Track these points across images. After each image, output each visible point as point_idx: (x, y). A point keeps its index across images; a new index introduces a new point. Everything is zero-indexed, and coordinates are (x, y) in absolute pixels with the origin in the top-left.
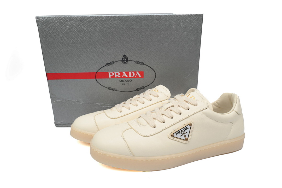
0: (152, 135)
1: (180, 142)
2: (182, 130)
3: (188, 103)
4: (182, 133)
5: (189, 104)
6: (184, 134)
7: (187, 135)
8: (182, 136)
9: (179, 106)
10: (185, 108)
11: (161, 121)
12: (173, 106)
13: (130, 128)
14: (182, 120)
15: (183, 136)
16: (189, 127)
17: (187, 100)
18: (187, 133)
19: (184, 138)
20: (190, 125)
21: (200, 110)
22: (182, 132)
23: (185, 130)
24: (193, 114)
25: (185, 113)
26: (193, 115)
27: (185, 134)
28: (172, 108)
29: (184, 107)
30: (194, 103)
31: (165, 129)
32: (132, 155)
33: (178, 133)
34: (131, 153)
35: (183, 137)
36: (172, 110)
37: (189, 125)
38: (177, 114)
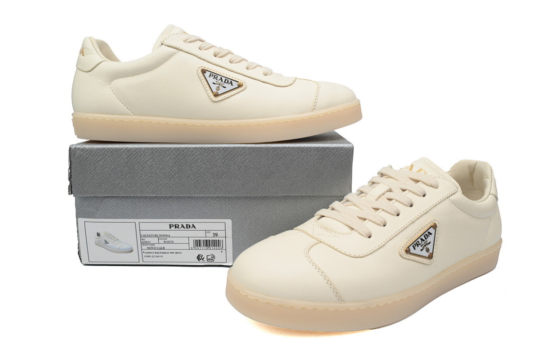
0: (371, 254)
1: (420, 263)
2: (421, 239)
3: (420, 182)
4: (423, 245)
5: (423, 185)
6: (425, 246)
7: (430, 247)
8: (422, 250)
9: (404, 190)
10: (419, 193)
11: (380, 223)
12: (390, 191)
13: (316, 241)
14: (418, 218)
15: (425, 250)
16: (432, 230)
17: (416, 178)
18: (430, 243)
19: (427, 254)
20: (434, 227)
21: (447, 196)
22: (423, 242)
23: (426, 236)
24: (435, 204)
25: (421, 204)
26: (435, 206)
27: (427, 246)
28: (389, 195)
29: (416, 192)
30: (433, 183)
31: (391, 239)
32: (340, 299)
33: (416, 244)
34: (338, 297)
35: (424, 253)
36: (392, 198)
37: (432, 228)
38: (406, 205)
